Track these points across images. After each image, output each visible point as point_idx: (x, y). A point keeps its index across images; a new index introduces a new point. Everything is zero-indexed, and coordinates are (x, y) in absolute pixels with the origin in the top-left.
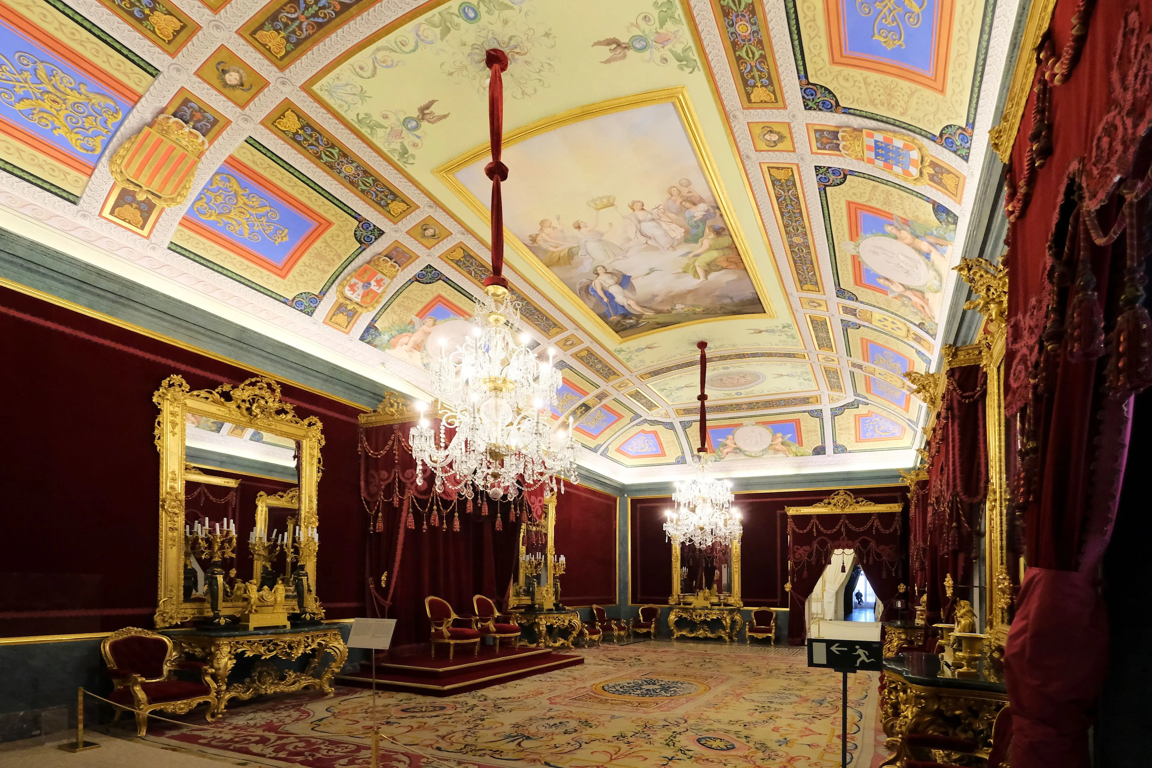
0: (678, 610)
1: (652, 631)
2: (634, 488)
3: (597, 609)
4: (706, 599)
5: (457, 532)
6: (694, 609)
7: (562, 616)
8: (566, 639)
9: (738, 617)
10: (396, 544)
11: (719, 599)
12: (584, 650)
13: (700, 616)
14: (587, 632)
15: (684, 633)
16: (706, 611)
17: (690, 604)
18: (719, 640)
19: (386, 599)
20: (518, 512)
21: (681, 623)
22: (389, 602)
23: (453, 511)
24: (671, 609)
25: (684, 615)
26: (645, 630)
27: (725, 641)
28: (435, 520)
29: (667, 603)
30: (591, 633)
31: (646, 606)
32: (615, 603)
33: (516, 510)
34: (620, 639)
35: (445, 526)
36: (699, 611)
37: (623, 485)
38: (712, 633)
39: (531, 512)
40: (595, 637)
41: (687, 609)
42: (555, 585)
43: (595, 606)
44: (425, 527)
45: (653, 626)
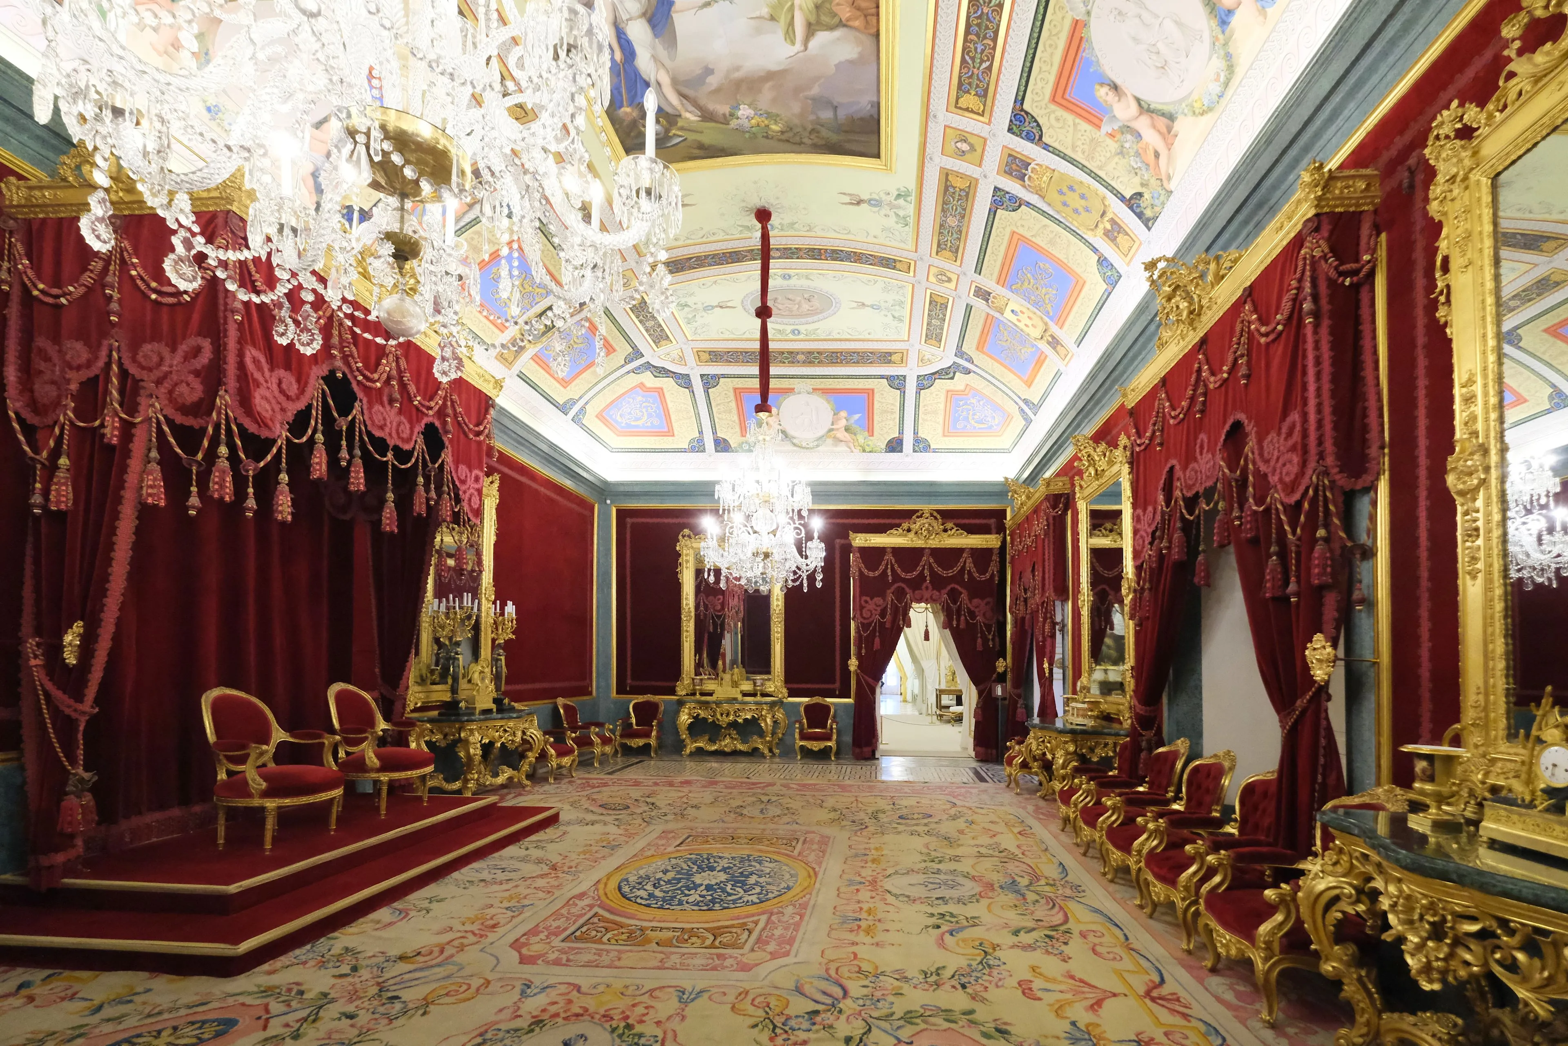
0: (693, 705)
1: (653, 742)
2: (622, 489)
3: (566, 707)
4: (735, 684)
5: (283, 523)
6: (718, 703)
7: (511, 724)
8: (515, 768)
9: (780, 715)
10: (110, 546)
11: (755, 684)
12: (547, 787)
13: (728, 715)
14: (553, 752)
15: (701, 745)
16: (737, 706)
17: (711, 694)
18: (754, 753)
19: (79, 697)
20: (433, 494)
21: (698, 727)
22: (88, 706)
23: (274, 467)
24: (681, 703)
25: (703, 714)
26: (641, 742)
27: (763, 756)
28: (222, 486)
29: (672, 692)
30: (560, 754)
31: (640, 699)
32: (591, 693)
33: (427, 486)
34: (604, 759)
35: (251, 503)
36: (726, 706)
37: (606, 483)
38: (744, 742)
39: (458, 500)
40: (566, 761)
41: (707, 703)
42: (495, 661)
43: (560, 701)
44: (194, 500)
45: (654, 733)
